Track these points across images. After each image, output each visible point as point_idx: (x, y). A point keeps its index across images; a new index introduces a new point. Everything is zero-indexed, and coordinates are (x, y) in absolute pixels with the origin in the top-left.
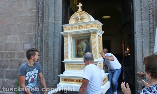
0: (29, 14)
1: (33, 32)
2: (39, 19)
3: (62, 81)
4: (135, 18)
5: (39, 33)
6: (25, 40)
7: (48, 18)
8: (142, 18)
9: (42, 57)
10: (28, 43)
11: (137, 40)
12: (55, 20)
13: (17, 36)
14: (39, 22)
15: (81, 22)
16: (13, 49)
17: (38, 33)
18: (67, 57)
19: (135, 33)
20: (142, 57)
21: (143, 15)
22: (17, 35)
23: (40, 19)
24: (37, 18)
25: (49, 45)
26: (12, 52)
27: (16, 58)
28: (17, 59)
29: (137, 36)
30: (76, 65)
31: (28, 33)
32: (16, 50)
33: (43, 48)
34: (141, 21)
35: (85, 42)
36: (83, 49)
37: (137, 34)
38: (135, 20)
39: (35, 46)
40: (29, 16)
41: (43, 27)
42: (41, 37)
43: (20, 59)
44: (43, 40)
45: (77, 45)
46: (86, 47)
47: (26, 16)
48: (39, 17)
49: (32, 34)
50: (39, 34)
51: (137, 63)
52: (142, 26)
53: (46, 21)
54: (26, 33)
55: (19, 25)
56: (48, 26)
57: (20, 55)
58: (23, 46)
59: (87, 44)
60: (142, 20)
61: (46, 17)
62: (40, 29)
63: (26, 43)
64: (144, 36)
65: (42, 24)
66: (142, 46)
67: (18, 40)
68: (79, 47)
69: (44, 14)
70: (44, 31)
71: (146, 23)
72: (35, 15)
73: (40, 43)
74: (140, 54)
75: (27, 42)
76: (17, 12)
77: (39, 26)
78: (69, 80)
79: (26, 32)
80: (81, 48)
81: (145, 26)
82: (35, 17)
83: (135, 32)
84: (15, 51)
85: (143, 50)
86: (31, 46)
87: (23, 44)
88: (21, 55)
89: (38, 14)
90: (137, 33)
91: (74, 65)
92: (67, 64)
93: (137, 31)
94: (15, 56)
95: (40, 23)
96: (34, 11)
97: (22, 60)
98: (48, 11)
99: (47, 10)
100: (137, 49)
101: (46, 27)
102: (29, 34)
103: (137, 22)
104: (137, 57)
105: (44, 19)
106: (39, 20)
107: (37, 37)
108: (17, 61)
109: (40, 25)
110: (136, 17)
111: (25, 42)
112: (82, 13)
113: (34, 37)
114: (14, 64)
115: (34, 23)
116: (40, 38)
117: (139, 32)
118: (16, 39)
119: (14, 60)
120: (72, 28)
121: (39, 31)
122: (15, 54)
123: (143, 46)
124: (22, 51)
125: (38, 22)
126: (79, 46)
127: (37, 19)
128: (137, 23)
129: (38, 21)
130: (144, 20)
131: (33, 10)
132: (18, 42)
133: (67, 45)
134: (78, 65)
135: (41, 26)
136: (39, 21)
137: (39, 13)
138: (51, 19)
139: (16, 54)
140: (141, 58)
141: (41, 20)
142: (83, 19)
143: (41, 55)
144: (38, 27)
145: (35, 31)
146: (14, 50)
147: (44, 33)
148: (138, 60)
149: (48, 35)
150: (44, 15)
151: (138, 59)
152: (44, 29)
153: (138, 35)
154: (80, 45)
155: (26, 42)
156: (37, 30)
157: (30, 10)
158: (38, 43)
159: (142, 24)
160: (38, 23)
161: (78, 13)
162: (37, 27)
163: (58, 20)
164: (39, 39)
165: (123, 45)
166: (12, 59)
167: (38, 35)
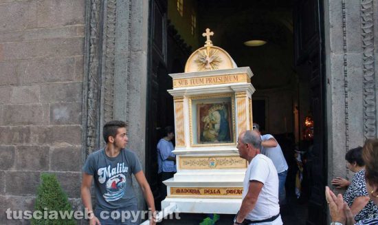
0: (65, 35)
1: (77, 80)
2: (91, 45)
3: (172, 193)
4: (329, 45)
5: (92, 80)
6: (57, 97)
7: (114, 44)
8: (345, 44)
9: (97, 140)
10: (65, 105)
11: (333, 99)
12: (130, 49)
13: (36, 89)
14: (90, 53)
15: (212, 70)
16: (26, 121)
17: (89, 80)
18: (183, 142)
19: (329, 83)
20: (345, 141)
21: (347, 38)
22: (37, 86)
23: (93, 46)
24: (86, 42)
25: (117, 110)
26: (25, 127)
27: (33, 143)
28: (35, 144)
29: (333, 89)
30: (202, 159)
31: (65, 80)
32: (34, 124)
33: (101, 118)
34: (342, 52)
35: (218, 110)
36: (213, 125)
37: (333, 86)
38: (327, 51)
39: (80, 113)
40: (67, 39)
41: (100, 65)
42: (96, 91)
43: (44, 145)
44: (102, 98)
45: (201, 117)
46: (221, 121)
47: (58, 38)
48: (92, 42)
49: (74, 84)
50: (92, 84)
51: (332, 157)
52: (345, 64)
53: (108, 50)
54: (58, 80)
55: (41, 60)
56: (113, 64)
57: (44, 136)
58: (52, 113)
59: (222, 115)
60: (345, 50)
61: (109, 40)
62: (94, 72)
63: (58, 106)
64: (349, 90)
65: (100, 58)
66: (344, 114)
67: (38, 99)
68: (205, 121)
69: (102, 34)
70: (102, 76)
71: (354, 57)
72: (81, 35)
73: (93, 105)
74: (339, 135)
75: (62, 104)
76: (36, 27)
77: (92, 65)
78: (187, 191)
79: (58, 77)
80: (211, 124)
81: (354, 65)
82: (81, 42)
83: (328, 80)
84: (31, 126)
85: (346, 124)
86: (71, 112)
87: (52, 108)
88: (47, 135)
89: (89, 33)
90: (332, 81)
91: (198, 159)
92: (181, 157)
93: (332, 78)
94: (32, 138)
95: (93, 58)
96: (78, 25)
97: (48, 148)
98: (113, 26)
99: (111, 23)
100: (334, 122)
101: (109, 66)
102: (65, 84)
103: (333, 55)
104: (332, 141)
105: (104, 46)
106: (90, 50)
107: (85, 92)
108: (37, 150)
109: (95, 60)
110: (331, 43)
111: (56, 104)
112: (214, 50)
113: (79, 90)
114: (28, 157)
115: (79, 57)
116: (94, 92)
117: (338, 80)
118: (34, 94)
119: (29, 147)
120: (193, 82)
121: (90, 76)
122: (32, 133)
123: (346, 114)
124: (49, 126)
125: (88, 54)
126: (207, 119)
127: (87, 45)
128: (334, 58)
129: (88, 51)
130: (351, 50)
131: (77, 23)
132: (39, 103)
133: (182, 117)
134: (207, 159)
135: (95, 63)
136: (92, 50)
137: (91, 31)
138: (121, 47)
139: (35, 133)
140: (342, 143)
141: (95, 48)
142: (216, 63)
143: (96, 135)
144: (89, 65)
145: (81, 75)
146: (29, 123)
147: (103, 81)
148: (334, 149)
149: (113, 85)
150: (104, 36)
151: (334, 147)
152: (103, 71)
153: (335, 88)
154: (207, 117)
155: (57, 102)
156: (86, 74)
157: (67, 24)
158: (88, 105)
159: (345, 60)
160: (88, 56)
161: (205, 51)
162: (86, 67)
163: (137, 48)
164: (91, 95)
165: (296, 111)
166: (24, 144)
167: (88, 85)
